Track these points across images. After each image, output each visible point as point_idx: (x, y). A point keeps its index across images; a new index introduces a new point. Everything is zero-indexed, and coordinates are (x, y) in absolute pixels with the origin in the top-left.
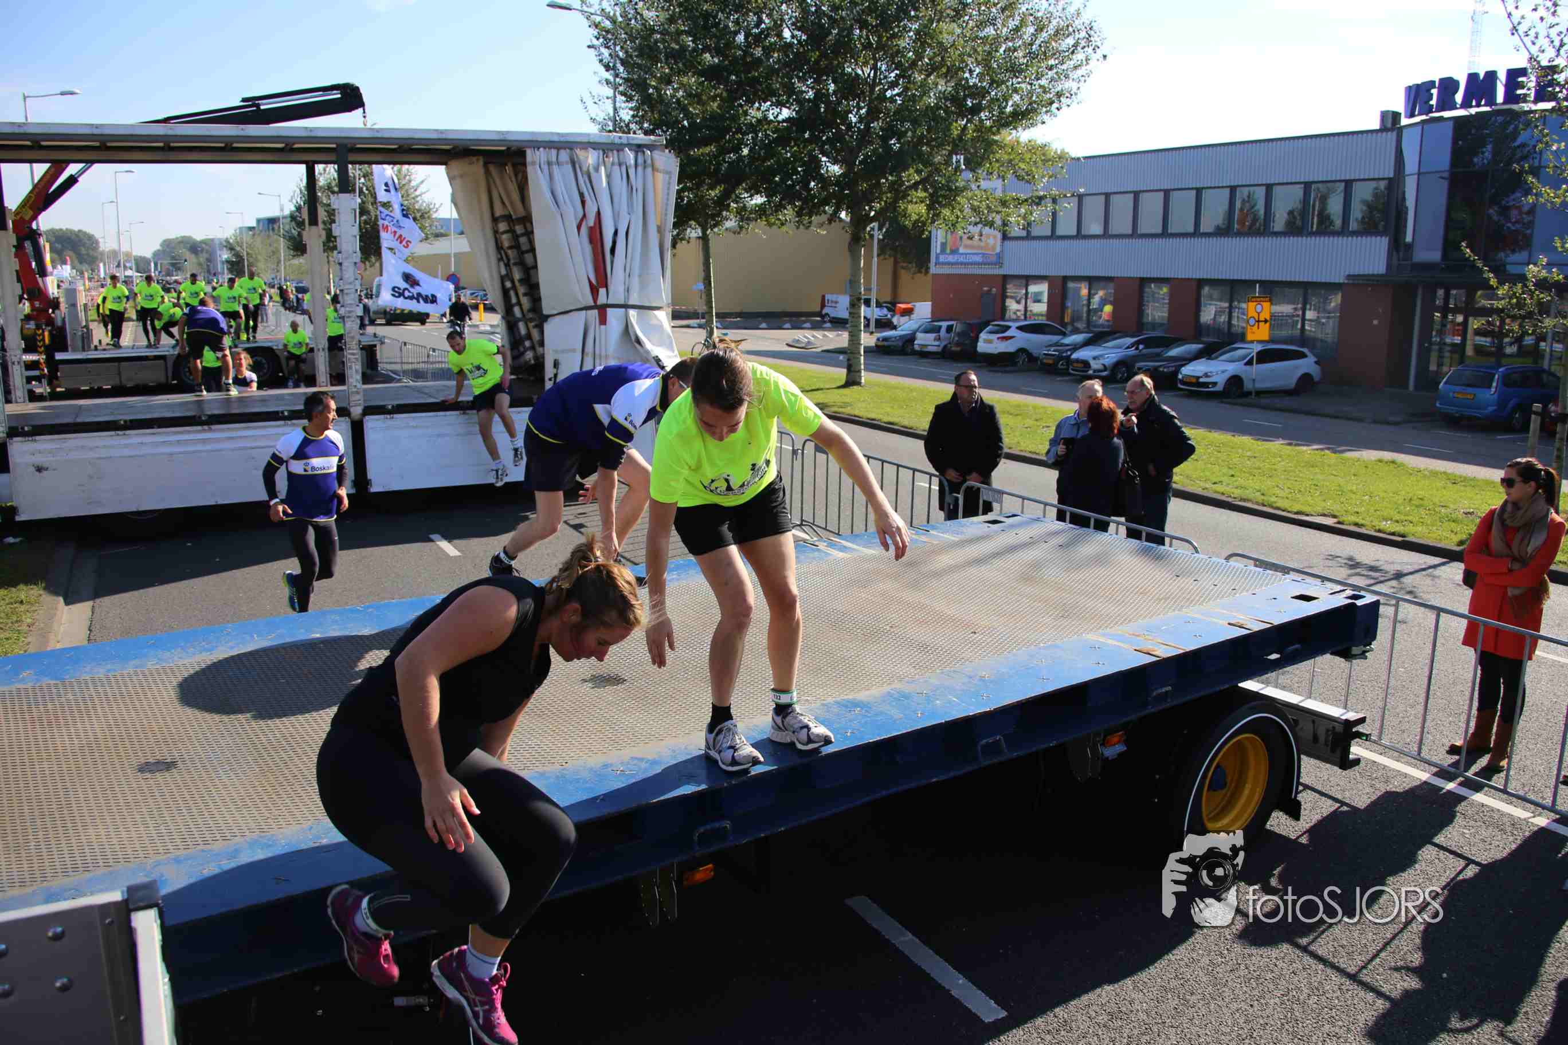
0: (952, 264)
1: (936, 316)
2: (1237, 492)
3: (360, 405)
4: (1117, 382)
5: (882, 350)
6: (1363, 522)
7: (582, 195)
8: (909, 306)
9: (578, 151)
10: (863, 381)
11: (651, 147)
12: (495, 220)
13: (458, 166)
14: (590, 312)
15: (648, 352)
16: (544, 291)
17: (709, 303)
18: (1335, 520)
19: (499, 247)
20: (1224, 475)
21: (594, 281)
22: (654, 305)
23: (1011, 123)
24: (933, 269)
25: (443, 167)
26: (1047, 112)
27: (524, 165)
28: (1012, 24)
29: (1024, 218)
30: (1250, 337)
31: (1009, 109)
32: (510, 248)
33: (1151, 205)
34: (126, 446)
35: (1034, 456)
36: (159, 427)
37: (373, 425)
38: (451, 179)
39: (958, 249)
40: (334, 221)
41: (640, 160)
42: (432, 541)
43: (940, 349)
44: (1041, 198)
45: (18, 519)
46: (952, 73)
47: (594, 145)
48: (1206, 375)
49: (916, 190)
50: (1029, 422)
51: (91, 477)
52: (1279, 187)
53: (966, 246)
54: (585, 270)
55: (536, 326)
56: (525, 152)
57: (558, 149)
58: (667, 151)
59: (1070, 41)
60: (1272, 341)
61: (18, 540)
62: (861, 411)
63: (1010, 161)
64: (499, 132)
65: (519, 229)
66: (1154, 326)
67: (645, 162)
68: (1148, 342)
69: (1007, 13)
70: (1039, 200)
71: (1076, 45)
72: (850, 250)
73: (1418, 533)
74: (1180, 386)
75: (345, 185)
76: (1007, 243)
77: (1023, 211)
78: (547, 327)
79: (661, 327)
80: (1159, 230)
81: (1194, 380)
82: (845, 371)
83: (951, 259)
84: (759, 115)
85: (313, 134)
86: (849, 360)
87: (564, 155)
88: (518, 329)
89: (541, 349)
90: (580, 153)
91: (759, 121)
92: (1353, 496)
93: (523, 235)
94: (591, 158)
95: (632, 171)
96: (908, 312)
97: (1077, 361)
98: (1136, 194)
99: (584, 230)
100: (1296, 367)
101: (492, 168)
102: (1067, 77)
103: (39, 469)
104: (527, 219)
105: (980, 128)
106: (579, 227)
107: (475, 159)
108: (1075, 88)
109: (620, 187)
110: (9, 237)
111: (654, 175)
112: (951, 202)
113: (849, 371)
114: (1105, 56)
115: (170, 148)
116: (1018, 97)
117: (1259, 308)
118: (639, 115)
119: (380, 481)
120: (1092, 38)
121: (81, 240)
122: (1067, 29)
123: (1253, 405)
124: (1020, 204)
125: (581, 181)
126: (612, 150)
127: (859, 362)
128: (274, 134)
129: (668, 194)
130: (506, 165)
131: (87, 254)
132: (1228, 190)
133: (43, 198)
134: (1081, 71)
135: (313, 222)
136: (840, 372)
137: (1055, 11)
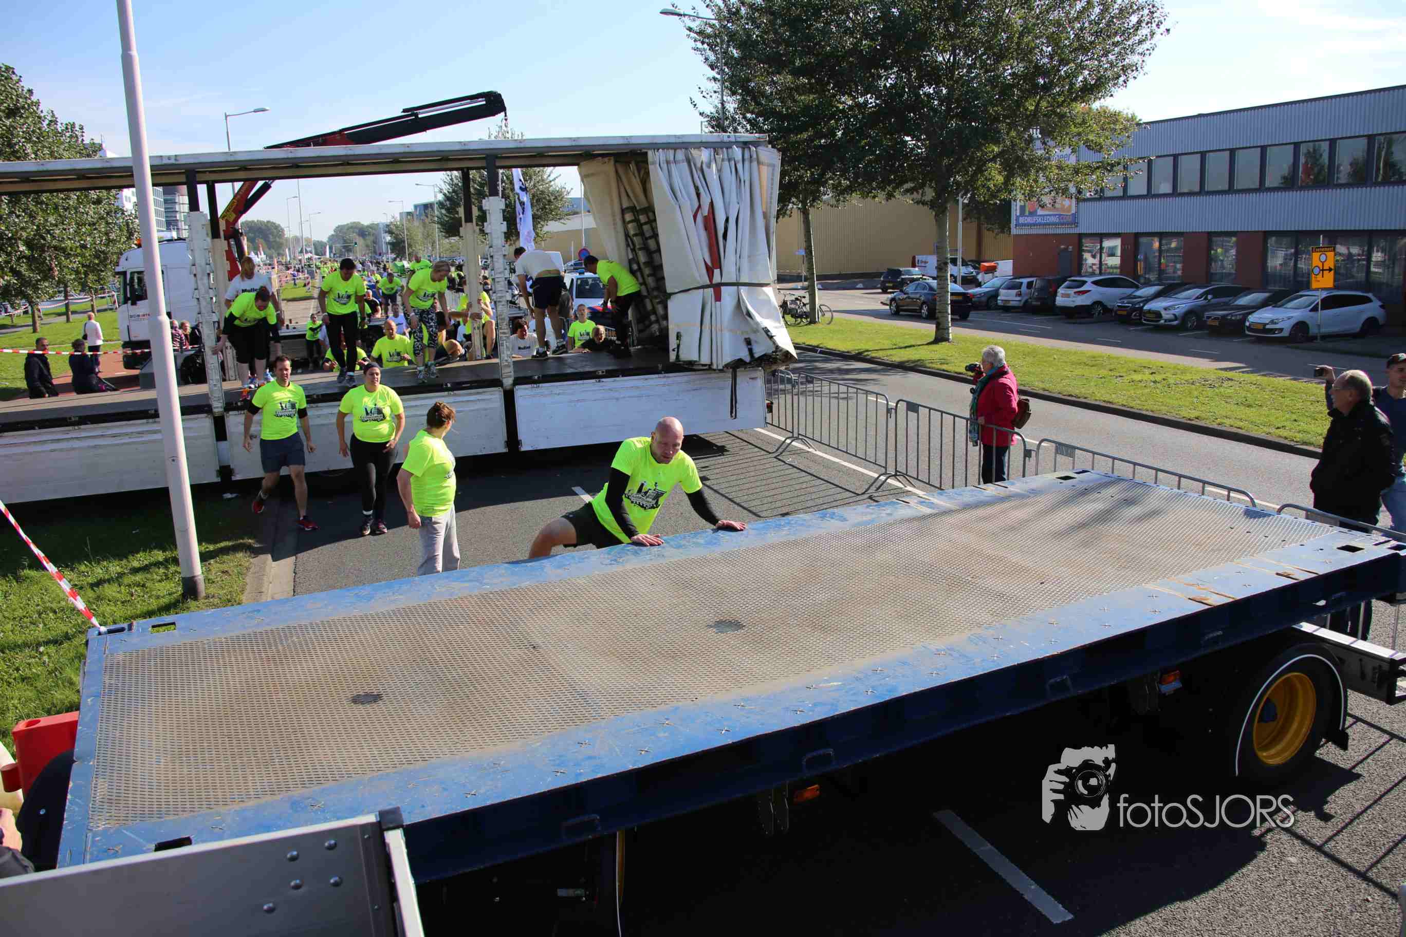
0: (1032, 225)
1: (1018, 272)
2: (1299, 436)
3: (510, 377)
4: (1187, 330)
7: (697, 188)
8: (992, 264)
9: (693, 151)
10: (950, 337)
11: (756, 144)
12: (623, 212)
13: (590, 166)
14: (705, 290)
15: (757, 324)
16: (667, 272)
17: (810, 269)
19: (627, 236)
20: (1287, 420)
21: (709, 264)
22: (762, 282)
23: (1081, 97)
24: (1014, 231)
25: (576, 167)
26: (1115, 84)
27: (646, 162)
28: (1079, 6)
29: (1096, 185)
30: (1314, 285)
31: (1078, 86)
32: (635, 235)
33: (1218, 166)
34: (318, 416)
35: (1108, 405)
37: (522, 394)
38: (583, 177)
39: (1036, 211)
41: (747, 156)
42: (575, 494)
43: (1021, 304)
44: (1112, 166)
45: (234, 478)
46: (1025, 54)
47: (706, 145)
48: (1272, 322)
49: (995, 162)
50: (1103, 372)
52: (1342, 141)
54: (701, 253)
55: (659, 302)
56: (646, 154)
58: (770, 146)
59: (1134, 19)
60: (1336, 287)
61: (234, 495)
62: (950, 367)
63: (1079, 134)
64: (623, 137)
65: (643, 218)
66: (1224, 276)
67: (751, 157)
68: (1216, 293)
70: (1109, 167)
71: (1139, 22)
72: (936, 221)
74: (1247, 332)
76: (1080, 204)
77: (1094, 177)
78: (669, 302)
79: (769, 301)
81: (1261, 327)
82: (934, 326)
83: (1029, 220)
84: (850, 103)
85: (465, 148)
86: (937, 318)
87: (680, 155)
88: (644, 305)
89: (665, 322)
90: (695, 152)
91: (851, 108)
94: (703, 156)
95: (740, 166)
96: (992, 270)
97: (1149, 311)
98: (1203, 155)
99: (699, 219)
100: (1361, 312)
101: (619, 166)
102: (1133, 52)
104: (649, 210)
105: (1054, 104)
106: (695, 218)
107: (606, 159)
108: (1141, 62)
109: (730, 179)
110: (222, 244)
111: (759, 168)
112: (1026, 174)
113: (938, 328)
114: (1168, 30)
115: (349, 164)
116: (1086, 72)
117: (1323, 258)
118: (743, 106)
119: (529, 441)
120: (1155, 15)
121: (269, 229)
122: (1131, 7)
123: (1317, 350)
124: (1093, 173)
125: (696, 176)
126: (722, 148)
127: (948, 317)
128: (434, 149)
129: (772, 184)
130: (630, 163)
131: (275, 241)
132: (1292, 146)
133: (243, 203)
134: (1147, 45)
135: (468, 219)
136: (930, 329)
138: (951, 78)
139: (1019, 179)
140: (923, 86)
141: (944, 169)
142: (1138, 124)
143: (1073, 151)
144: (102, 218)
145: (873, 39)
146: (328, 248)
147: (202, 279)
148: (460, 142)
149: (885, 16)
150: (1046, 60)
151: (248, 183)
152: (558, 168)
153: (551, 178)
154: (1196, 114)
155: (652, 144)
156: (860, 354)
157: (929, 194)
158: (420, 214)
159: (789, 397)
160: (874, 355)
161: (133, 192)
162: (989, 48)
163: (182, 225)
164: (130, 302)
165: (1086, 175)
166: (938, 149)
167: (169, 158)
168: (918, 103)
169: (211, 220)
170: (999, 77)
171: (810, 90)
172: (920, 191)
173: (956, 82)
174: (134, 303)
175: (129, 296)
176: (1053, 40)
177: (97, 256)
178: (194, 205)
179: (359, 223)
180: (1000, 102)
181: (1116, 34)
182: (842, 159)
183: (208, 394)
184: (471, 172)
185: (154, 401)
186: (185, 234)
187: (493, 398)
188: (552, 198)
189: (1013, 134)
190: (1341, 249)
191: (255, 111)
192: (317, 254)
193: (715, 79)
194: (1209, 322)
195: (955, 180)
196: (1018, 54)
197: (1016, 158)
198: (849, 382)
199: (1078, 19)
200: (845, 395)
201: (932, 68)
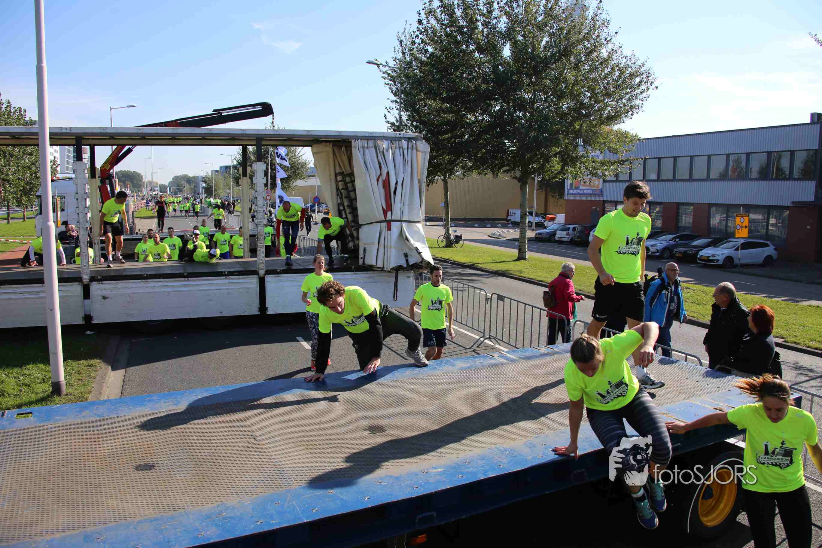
0: (576, 194)
1: (567, 222)
3: (263, 269)
4: (664, 258)
5: (538, 239)
6: (799, 341)
7: (379, 163)
8: (553, 216)
9: (378, 141)
10: (527, 257)
11: (416, 139)
12: (336, 175)
13: (319, 147)
14: (382, 223)
15: (411, 245)
16: (361, 211)
17: (447, 214)
18: (782, 340)
19: (338, 189)
21: (385, 208)
22: (416, 220)
23: (606, 123)
24: (566, 198)
25: (310, 148)
26: (626, 116)
27: (351, 146)
28: (607, 70)
29: (614, 172)
30: (737, 235)
31: (605, 115)
32: (343, 189)
33: (683, 165)
34: (146, 287)
36: (164, 278)
37: (269, 279)
38: (314, 154)
39: (579, 187)
40: (253, 176)
41: (410, 146)
42: (298, 341)
43: (569, 240)
44: (624, 162)
45: (93, 322)
46: (575, 97)
47: (386, 138)
48: (713, 256)
49: (556, 157)
51: (129, 303)
52: (753, 154)
53: (583, 185)
54: (381, 202)
55: (354, 230)
56: (351, 142)
57: (368, 140)
58: (424, 141)
59: (638, 80)
60: (749, 237)
61: (92, 333)
62: (525, 275)
63: (605, 143)
64: (337, 131)
65: (348, 180)
66: (685, 228)
67: (412, 147)
68: (681, 238)
69: (604, 65)
70: (622, 162)
71: (641, 82)
72: (521, 189)
74: (698, 261)
75: (261, 157)
76: (605, 183)
77: (613, 167)
78: (360, 230)
79: (420, 231)
81: (706, 259)
82: (517, 251)
83: (575, 192)
84: (473, 119)
85: (244, 133)
86: (519, 246)
87: (371, 143)
88: (346, 231)
89: (357, 241)
90: (379, 142)
91: (474, 122)
92: (794, 326)
93: (349, 182)
94: (384, 145)
95: (405, 151)
96: (553, 219)
98: (675, 158)
99: (380, 180)
100: (763, 252)
101: (335, 148)
102: (636, 98)
103: (104, 298)
104: (352, 174)
105: (591, 126)
106: (378, 180)
107: (328, 144)
108: (640, 105)
109: (399, 160)
110: (97, 181)
111: (417, 154)
112: (574, 164)
113: (519, 251)
114: (657, 87)
115: (176, 139)
116: (609, 109)
117: (742, 220)
118: (411, 118)
119: (272, 308)
120: (650, 78)
121: (133, 176)
122: (636, 73)
123: (739, 273)
124: (612, 165)
125: (379, 156)
126: (395, 141)
127: (525, 246)
128: (225, 132)
129: (424, 163)
130: (342, 146)
132: (725, 156)
133: (115, 159)
134: (644, 95)
135: (245, 174)
136: (515, 252)
137: (630, 64)
138: (532, 108)
139: (569, 167)
140: (515, 112)
141: (526, 160)
142: (639, 140)
143: (601, 152)
145: (487, 84)
146: (168, 189)
147: (81, 202)
149: (495, 71)
151: (119, 147)
152: (301, 148)
153: (300, 154)
154: (671, 135)
155: (355, 136)
156: (473, 265)
157: (518, 174)
158: (223, 172)
160: (482, 266)
162: (554, 92)
165: (608, 166)
166: (524, 147)
167: (66, 129)
168: (512, 121)
169: (91, 169)
170: (560, 108)
171: (451, 111)
172: (513, 172)
173: (535, 110)
176: (591, 89)
178: (79, 157)
179: (187, 175)
180: (560, 123)
181: (627, 87)
182: (468, 151)
183: (80, 271)
184: (248, 147)
187: (253, 282)
188: (300, 166)
189: (566, 141)
190: (752, 216)
191: (129, 107)
193: (396, 101)
194: (677, 255)
195: (532, 167)
196: (571, 96)
197: (568, 155)
198: (464, 281)
199: (605, 78)
200: (462, 289)
201: (522, 102)
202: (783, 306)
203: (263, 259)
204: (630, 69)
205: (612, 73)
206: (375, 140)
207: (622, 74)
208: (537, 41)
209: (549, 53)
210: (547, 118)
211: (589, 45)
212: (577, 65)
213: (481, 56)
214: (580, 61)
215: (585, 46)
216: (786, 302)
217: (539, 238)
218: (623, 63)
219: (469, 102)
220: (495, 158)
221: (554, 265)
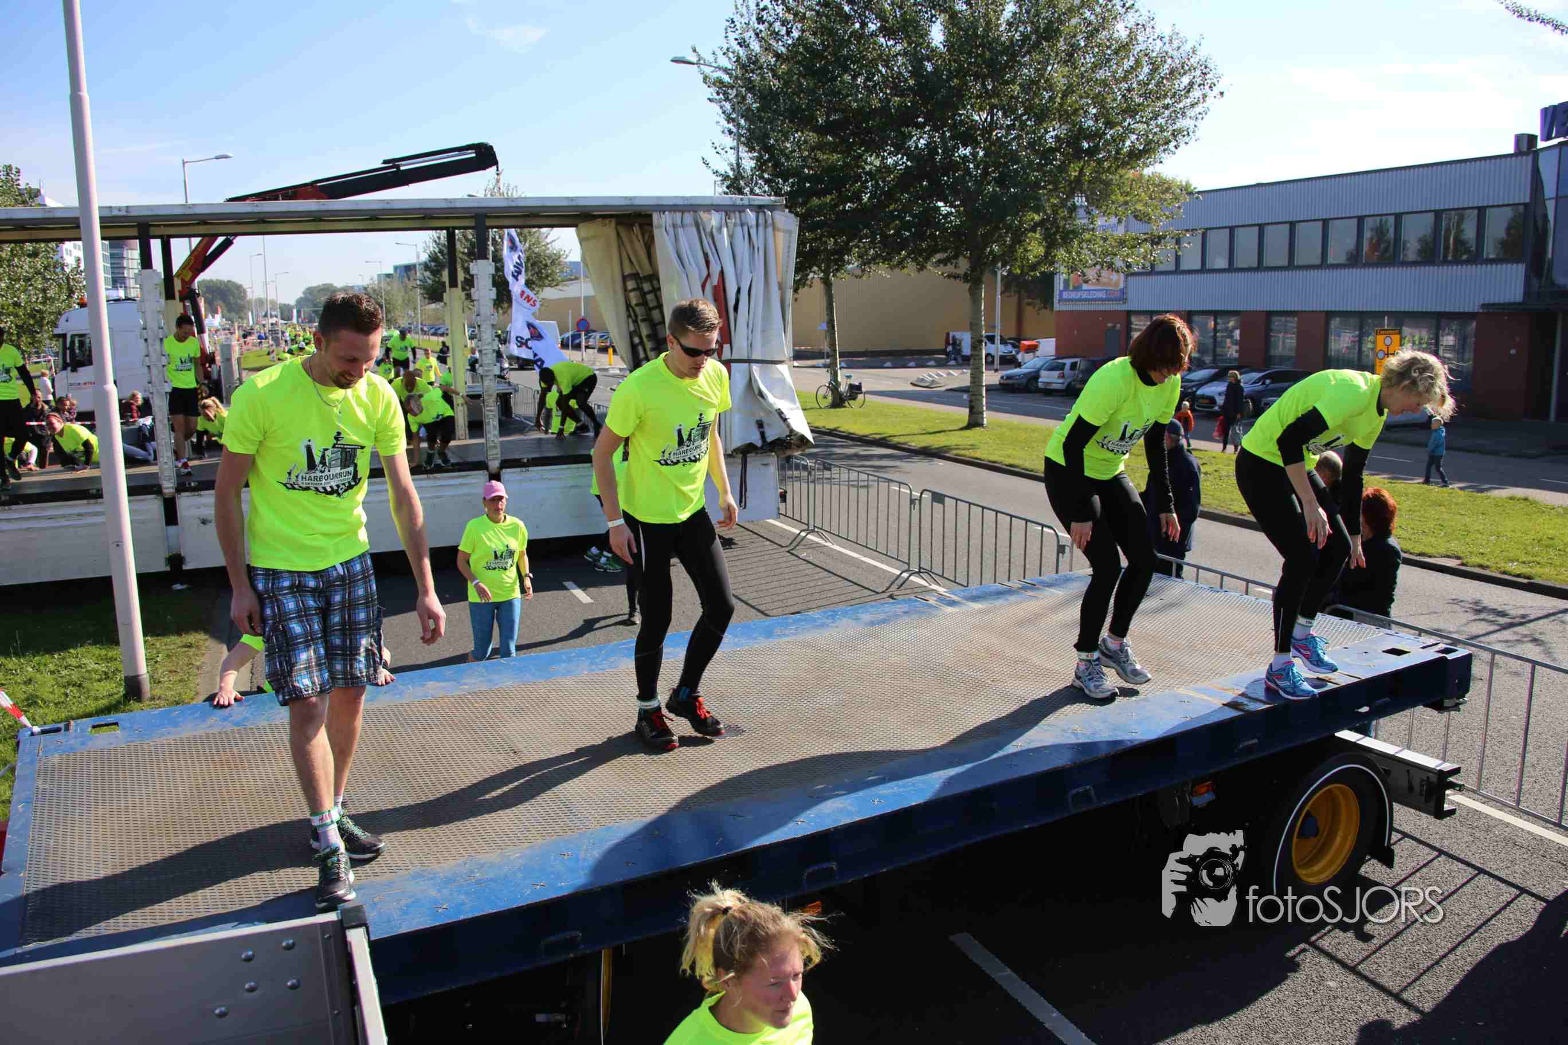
0: (1072, 300)
1: (1060, 353)
3: (496, 459)
5: (1004, 386)
6: (1488, 563)
7: (706, 256)
8: (1033, 342)
9: (702, 214)
10: (985, 422)
11: (772, 208)
12: (625, 279)
13: (589, 228)
15: (770, 405)
17: (832, 345)
18: (1459, 562)
19: (628, 305)
22: (776, 359)
23: (1128, 163)
24: (1056, 307)
25: (574, 229)
26: (1164, 150)
27: (650, 224)
28: (1127, 64)
29: (1144, 258)
31: (1125, 150)
32: (637, 305)
37: (511, 479)
38: (581, 240)
39: (1081, 286)
40: (472, 285)
41: (761, 220)
42: (567, 589)
43: (1063, 387)
44: (1160, 238)
45: (185, 567)
46: (1068, 115)
47: (717, 208)
49: (1035, 231)
52: (1407, 216)
56: (650, 216)
57: (683, 212)
58: (786, 211)
59: (1185, 80)
61: (184, 587)
62: (983, 454)
63: (1126, 203)
64: (626, 198)
65: (646, 287)
66: (1282, 359)
67: (766, 222)
68: (1275, 377)
69: (1122, 54)
70: (1157, 238)
71: (1191, 84)
72: (971, 294)
73: (1545, 575)
76: (1129, 279)
77: (1142, 250)
79: (783, 380)
80: (1285, 262)
82: (967, 410)
83: (1073, 295)
84: (877, 163)
85: (453, 206)
86: (971, 401)
87: (688, 218)
90: (704, 216)
91: (879, 169)
92: (1479, 536)
93: (650, 292)
94: (713, 220)
95: (753, 232)
96: (1033, 349)
97: (1200, 396)
98: (1261, 227)
99: (708, 288)
101: (621, 229)
102: (1184, 115)
103: (204, 522)
104: (654, 277)
105: (1099, 170)
106: (703, 286)
107: (607, 221)
108: (1192, 127)
109: (742, 246)
110: (177, 308)
111: (774, 235)
112: (1068, 245)
113: (971, 412)
114: (1222, 93)
115: (321, 220)
116: (1134, 137)
117: (1388, 341)
118: (761, 165)
120: (1208, 76)
121: (229, 290)
122: (1183, 67)
124: (1139, 244)
125: (705, 243)
126: (734, 212)
127: (981, 401)
128: (417, 206)
129: (789, 251)
130: (633, 224)
131: (236, 303)
132: (1356, 220)
133: (201, 260)
134: (1199, 109)
135: (453, 283)
136: (963, 414)
137: (1170, 50)
138: (989, 139)
139: (1061, 253)
141: (980, 238)
142: (1190, 194)
143: (1120, 221)
144: (38, 273)
145: (902, 94)
146: (295, 312)
147: (153, 345)
148: (446, 200)
149: (917, 71)
150: (1091, 123)
151: (207, 239)
152: (556, 230)
153: (548, 240)
154: (1255, 183)
155: (658, 205)
156: (884, 439)
157: (963, 265)
158: (401, 277)
159: (804, 485)
160: (902, 440)
161: (75, 245)
162: (1029, 108)
163: (131, 283)
164: (69, 368)
165: (1133, 247)
166: (973, 215)
167: (119, 209)
168: (950, 166)
169: (165, 279)
170: (1040, 138)
171: (833, 148)
172: (954, 262)
173: (993, 144)
174: (74, 370)
175: (68, 361)
176: (1099, 100)
177: (33, 317)
178: (146, 261)
179: (331, 285)
180: (1040, 167)
181: (1165, 96)
182: (867, 226)
183: (156, 474)
184: (457, 232)
185: (96, 480)
186: (134, 293)
188: (549, 262)
189: (1054, 201)
190: (1407, 331)
191: (217, 158)
192: (282, 319)
193: (731, 133)
195: (992, 251)
196: (1061, 116)
197: (1058, 227)
198: (869, 470)
199: (1125, 79)
200: (866, 483)
201: (970, 128)
202: (1461, 500)
203: (496, 440)
204: (1169, 61)
205: (1135, 70)
206: (695, 211)
207: (1157, 69)
208: (995, 11)
209: (1017, 36)
210: (1014, 158)
211: (1093, 18)
212: (1071, 55)
213: (891, 42)
214: (1074, 48)
215: (1085, 19)
216: (1466, 492)
217: (1007, 385)
218: (1157, 49)
219: (869, 131)
220: (920, 236)
221: (1036, 435)
